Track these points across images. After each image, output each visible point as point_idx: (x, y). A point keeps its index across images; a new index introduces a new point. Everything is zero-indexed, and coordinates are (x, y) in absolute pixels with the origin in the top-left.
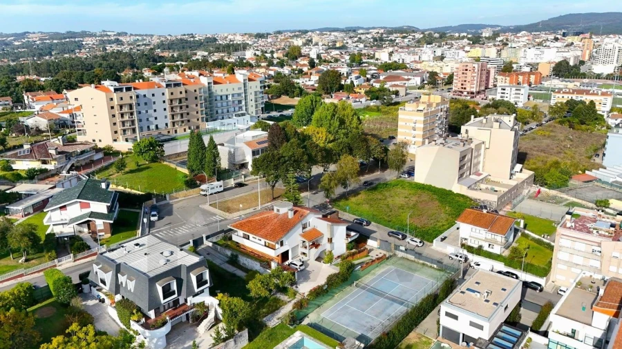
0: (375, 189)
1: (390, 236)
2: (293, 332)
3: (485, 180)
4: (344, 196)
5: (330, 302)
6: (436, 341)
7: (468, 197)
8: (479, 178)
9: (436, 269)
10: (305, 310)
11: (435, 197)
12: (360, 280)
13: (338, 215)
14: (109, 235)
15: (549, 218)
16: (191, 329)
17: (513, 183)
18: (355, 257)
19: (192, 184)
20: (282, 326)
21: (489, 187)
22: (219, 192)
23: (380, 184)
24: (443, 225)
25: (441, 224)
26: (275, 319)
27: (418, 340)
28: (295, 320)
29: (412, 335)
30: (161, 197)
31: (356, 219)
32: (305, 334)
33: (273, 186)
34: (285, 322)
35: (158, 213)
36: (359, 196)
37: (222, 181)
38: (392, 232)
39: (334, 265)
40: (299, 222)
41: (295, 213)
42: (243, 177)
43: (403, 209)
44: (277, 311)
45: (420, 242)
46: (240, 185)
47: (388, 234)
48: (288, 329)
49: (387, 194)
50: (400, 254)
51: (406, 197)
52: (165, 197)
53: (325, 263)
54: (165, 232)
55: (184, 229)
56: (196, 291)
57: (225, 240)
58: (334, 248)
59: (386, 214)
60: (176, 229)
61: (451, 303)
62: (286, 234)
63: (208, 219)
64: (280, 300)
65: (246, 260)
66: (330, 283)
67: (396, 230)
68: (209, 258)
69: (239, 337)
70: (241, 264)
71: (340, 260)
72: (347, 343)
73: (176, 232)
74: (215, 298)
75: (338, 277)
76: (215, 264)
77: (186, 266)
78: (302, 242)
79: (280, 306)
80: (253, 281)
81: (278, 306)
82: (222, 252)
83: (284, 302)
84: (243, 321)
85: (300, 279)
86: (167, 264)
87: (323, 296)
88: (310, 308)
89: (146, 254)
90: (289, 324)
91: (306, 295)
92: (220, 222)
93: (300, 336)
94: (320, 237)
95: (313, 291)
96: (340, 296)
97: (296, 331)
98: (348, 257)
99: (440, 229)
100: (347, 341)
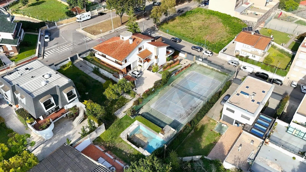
0: (184, 15)
1: (193, 49)
2: (133, 121)
3: (251, 7)
4: (165, 21)
5: (156, 97)
6: (219, 122)
7: (239, 19)
8: (247, 6)
9: (220, 72)
10: (140, 105)
11: (220, 20)
12: (174, 82)
14: (17, 54)
15: (286, 31)
16: (69, 123)
17: (267, 9)
18: (172, 66)
19: (70, 14)
20: (126, 117)
21: (253, 12)
22: (88, 20)
23: (187, 12)
24: (225, 40)
25: (223, 40)
26: (122, 113)
27: (208, 122)
28: (134, 112)
29: (204, 118)
30: (52, 24)
31: (173, 38)
32: (140, 123)
33: (121, 16)
34: (128, 115)
35: (50, 36)
36: (175, 21)
37: (90, 12)
38: (194, 47)
39: (159, 73)
40: (136, 47)
41: (133, 40)
42: (103, 8)
43: (201, 29)
44: (123, 107)
45: (211, 54)
46: (101, 14)
47: (192, 49)
48: (131, 119)
49: (192, 18)
50: (199, 63)
51: (203, 21)
52: (54, 23)
53: (153, 72)
54: (54, 50)
55: (66, 48)
56: (69, 102)
57: (91, 56)
58: (159, 61)
59: (191, 34)
60: (61, 47)
61: (230, 103)
62: (128, 55)
63: (81, 40)
64: (125, 99)
65: (104, 71)
66: (156, 87)
67: (196, 45)
68: (81, 69)
69: (99, 129)
70: (102, 73)
71: (162, 69)
72: (166, 129)
73: (61, 49)
74: (83, 103)
75: (161, 83)
76: (85, 73)
77: (59, 87)
78: (139, 58)
79: (125, 103)
80: (107, 90)
81: (124, 103)
82: (89, 65)
83: (128, 101)
84: (101, 119)
85: (138, 84)
86: (46, 84)
87: (152, 95)
88: (144, 102)
89: (32, 77)
90: (131, 116)
91: (141, 95)
92: (89, 41)
93: (137, 124)
94: (150, 55)
95: (145, 93)
96: (162, 93)
97: (135, 120)
98: (167, 66)
99: (223, 43)
100: (166, 128)
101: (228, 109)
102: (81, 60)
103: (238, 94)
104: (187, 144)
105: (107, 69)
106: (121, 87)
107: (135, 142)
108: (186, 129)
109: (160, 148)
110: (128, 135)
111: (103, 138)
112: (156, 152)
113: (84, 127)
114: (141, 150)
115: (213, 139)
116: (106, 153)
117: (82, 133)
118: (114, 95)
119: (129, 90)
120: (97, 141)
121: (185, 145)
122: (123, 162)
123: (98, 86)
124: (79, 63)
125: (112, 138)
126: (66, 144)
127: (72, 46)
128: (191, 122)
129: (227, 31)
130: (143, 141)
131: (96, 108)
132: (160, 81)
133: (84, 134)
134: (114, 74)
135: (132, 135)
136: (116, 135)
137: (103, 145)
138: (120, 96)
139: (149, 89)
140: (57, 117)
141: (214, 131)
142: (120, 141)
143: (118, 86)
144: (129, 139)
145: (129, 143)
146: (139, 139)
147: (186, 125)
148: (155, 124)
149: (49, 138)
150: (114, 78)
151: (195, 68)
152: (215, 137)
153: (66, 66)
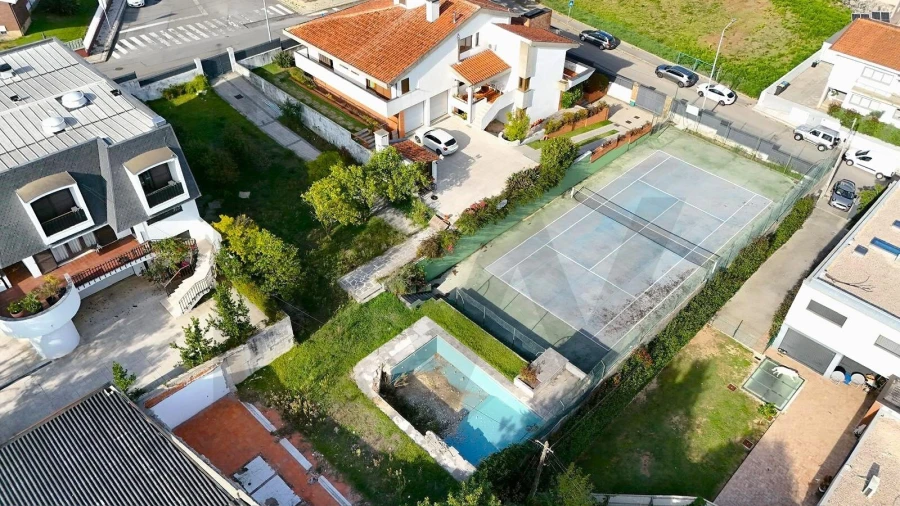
1: (661, 76)
2: (410, 319)
5: (510, 237)
6: (763, 357)
10: (447, 258)
12: (585, 183)
13: (549, 21)
14: (18, 34)
18: (579, 124)
20: (384, 301)
24: (781, 56)
25: (774, 52)
26: (372, 281)
27: (715, 352)
28: (420, 285)
29: (703, 337)
31: (588, 32)
32: (439, 328)
34: (394, 291)
38: (666, 68)
39: (529, 144)
40: (450, 34)
41: (442, 10)
43: (691, 13)
44: (379, 258)
45: (730, 96)
47: (657, 72)
48: (401, 309)
50: (683, 123)
53: (506, 139)
54: (153, 34)
55: (198, 31)
56: (150, 212)
57: (282, 64)
58: (531, 101)
59: (653, 24)
60: (181, 28)
61: (830, 280)
62: (417, 63)
63: (257, 11)
64: (390, 228)
65: (320, 119)
66: (515, 194)
67: (675, 62)
68: (239, 106)
69: (266, 336)
70: (311, 128)
71: (544, 130)
72: (543, 367)
73: (180, 36)
74: (216, 225)
75: (534, 180)
76: (251, 124)
77: (109, 144)
78: (456, 83)
79: (388, 245)
80: (320, 186)
81: (384, 246)
82: (269, 94)
83: (399, 236)
84: (280, 296)
85: (443, 178)
86: (64, 130)
87: (495, 223)
88: (463, 251)
89: (14, 98)
90: (406, 297)
91: (453, 220)
92: (282, 18)
93: (427, 334)
94: (501, 75)
95: (471, 212)
96: (533, 222)
97: (420, 316)
98: (563, 124)
99: (776, 65)
100: (543, 363)
101: (814, 307)
102: (243, 77)
103: (861, 250)
104: (627, 437)
105: (333, 113)
106: (375, 179)
107: (412, 403)
108: (630, 373)
109: (515, 446)
110: (384, 374)
111: (280, 373)
112: (499, 466)
113: (196, 323)
114: (431, 446)
115: (741, 426)
116: (285, 443)
117: (187, 347)
118: (346, 206)
119: (406, 195)
120: (257, 385)
121: (619, 439)
122: (348, 489)
123: (292, 171)
124: (232, 85)
125: (319, 378)
126: (112, 387)
127: (220, 27)
128: (652, 345)
129: (789, 25)
130: (445, 404)
131: (262, 251)
132: (532, 175)
133: (197, 354)
134: (355, 134)
135: (403, 376)
136: (337, 368)
137: (276, 404)
138: (372, 215)
139: (486, 200)
140: (100, 273)
141: (744, 391)
142: (349, 396)
143: (365, 174)
144: (387, 391)
145: (386, 408)
146: (429, 394)
147: (630, 359)
148: (501, 339)
149: (60, 355)
150: (354, 148)
151: (666, 142)
152: (745, 417)
153: (184, 92)
